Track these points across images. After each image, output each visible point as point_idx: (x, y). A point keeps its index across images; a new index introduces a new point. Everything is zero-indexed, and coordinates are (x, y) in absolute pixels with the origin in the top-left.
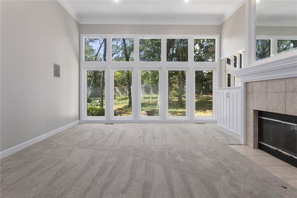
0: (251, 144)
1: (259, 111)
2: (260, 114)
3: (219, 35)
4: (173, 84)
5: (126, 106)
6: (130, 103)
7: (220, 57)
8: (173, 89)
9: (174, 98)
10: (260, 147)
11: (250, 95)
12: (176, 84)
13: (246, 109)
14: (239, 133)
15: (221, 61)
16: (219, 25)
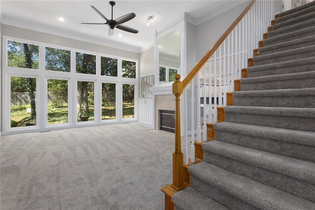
0: (157, 128)
1: (161, 110)
2: (161, 111)
3: (138, 60)
4: (88, 92)
5: (27, 118)
6: (34, 114)
7: (139, 76)
8: (88, 97)
9: (90, 106)
10: (161, 129)
11: (157, 102)
12: (91, 92)
13: (155, 109)
14: (152, 124)
15: (139, 78)
16: (138, 53)
